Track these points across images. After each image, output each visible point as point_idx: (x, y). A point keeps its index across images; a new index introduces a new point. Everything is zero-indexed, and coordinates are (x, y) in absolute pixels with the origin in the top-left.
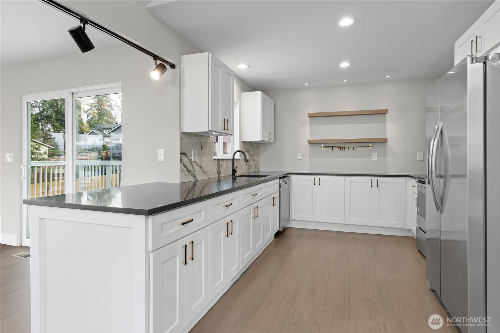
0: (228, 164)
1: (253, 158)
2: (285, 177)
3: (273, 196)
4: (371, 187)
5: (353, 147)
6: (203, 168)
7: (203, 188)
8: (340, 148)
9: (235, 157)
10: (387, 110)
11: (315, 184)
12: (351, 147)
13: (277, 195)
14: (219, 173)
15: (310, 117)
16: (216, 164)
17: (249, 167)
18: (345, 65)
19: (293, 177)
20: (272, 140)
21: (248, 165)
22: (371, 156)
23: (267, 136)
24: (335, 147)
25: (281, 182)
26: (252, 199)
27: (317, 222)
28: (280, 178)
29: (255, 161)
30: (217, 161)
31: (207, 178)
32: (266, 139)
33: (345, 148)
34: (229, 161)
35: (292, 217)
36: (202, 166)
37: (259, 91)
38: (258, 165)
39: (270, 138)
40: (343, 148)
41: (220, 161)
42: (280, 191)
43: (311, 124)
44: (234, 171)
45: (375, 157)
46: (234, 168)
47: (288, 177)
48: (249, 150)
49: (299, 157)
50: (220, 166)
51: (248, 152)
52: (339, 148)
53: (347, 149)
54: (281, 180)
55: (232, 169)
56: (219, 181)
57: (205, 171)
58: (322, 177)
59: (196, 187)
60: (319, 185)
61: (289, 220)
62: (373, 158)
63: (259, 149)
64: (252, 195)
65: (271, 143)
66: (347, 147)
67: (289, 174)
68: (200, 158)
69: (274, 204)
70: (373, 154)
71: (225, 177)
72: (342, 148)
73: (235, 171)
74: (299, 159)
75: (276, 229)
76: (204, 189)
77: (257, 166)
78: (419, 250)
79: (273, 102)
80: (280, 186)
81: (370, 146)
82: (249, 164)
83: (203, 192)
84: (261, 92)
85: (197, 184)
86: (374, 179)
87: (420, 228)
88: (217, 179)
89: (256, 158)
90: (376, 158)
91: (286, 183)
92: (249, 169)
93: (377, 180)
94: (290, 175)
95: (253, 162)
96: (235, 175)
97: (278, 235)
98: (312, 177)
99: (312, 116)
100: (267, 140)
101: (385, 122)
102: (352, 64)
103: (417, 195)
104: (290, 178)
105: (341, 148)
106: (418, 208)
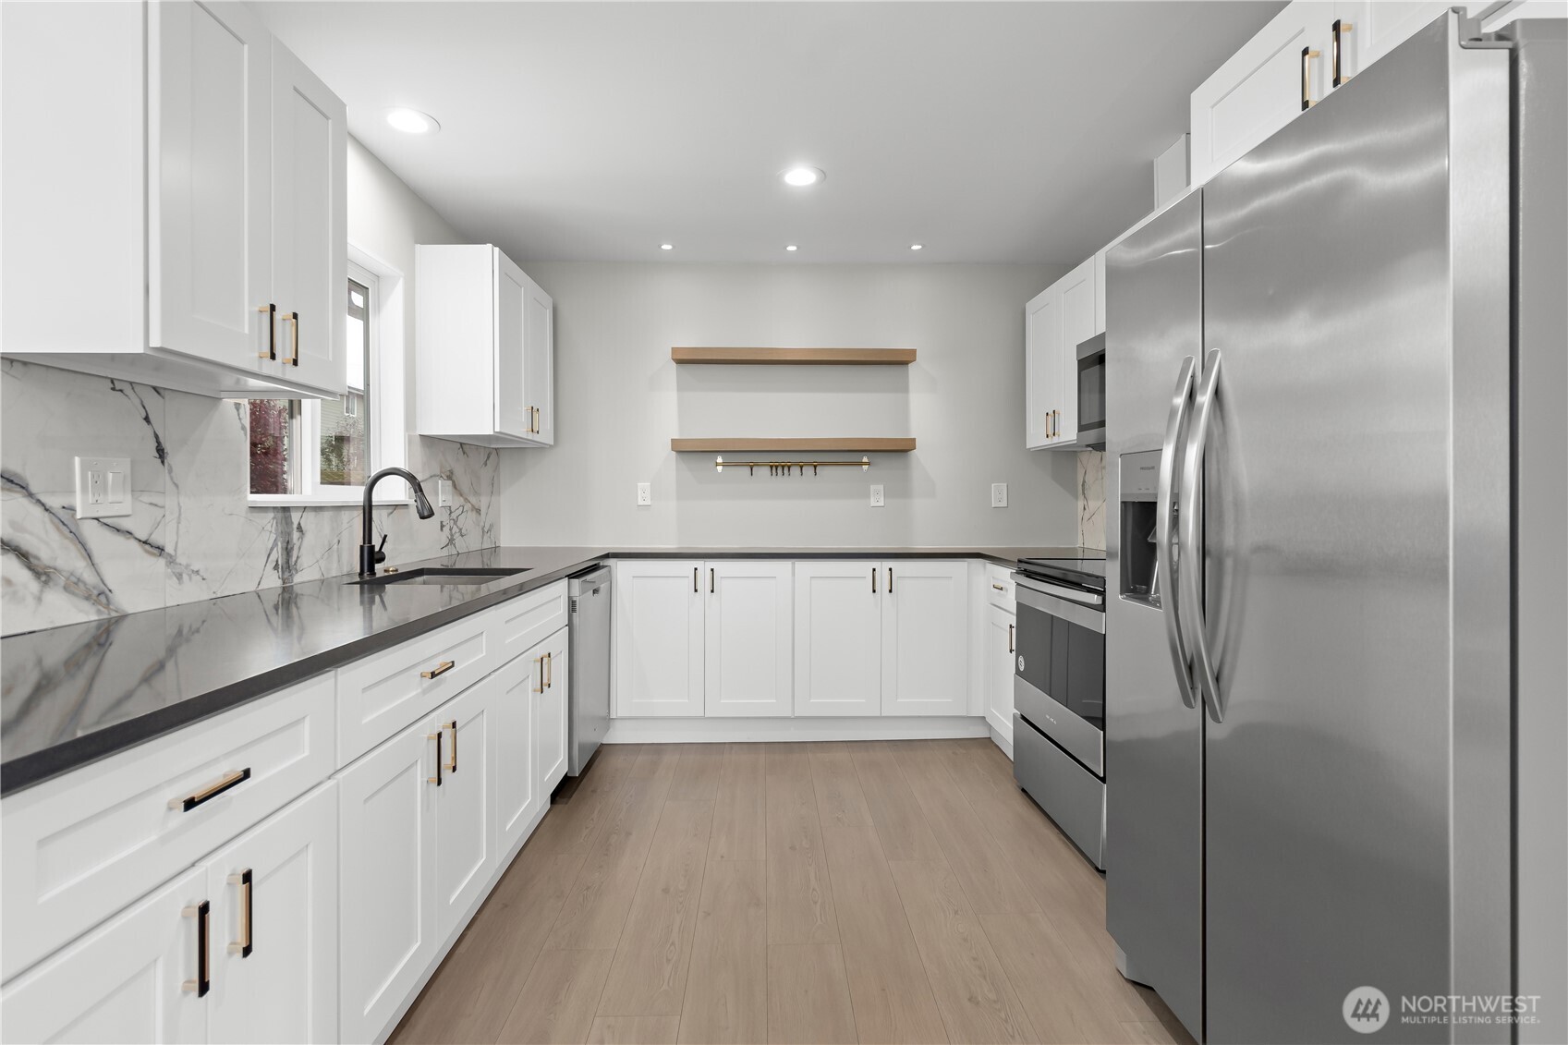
0: (345, 525)
1: (473, 500)
2: (594, 568)
3: (540, 651)
4: (874, 591)
5: (815, 467)
6: (169, 549)
7: (171, 651)
8: (774, 469)
9: (376, 499)
10: (913, 352)
11: (696, 591)
12: (808, 464)
13: (559, 645)
14: (287, 566)
15: (679, 362)
16: (268, 527)
17: (452, 535)
18: (801, 177)
19: (621, 568)
20: (546, 436)
21: (446, 529)
22: (868, 496)
23: (524, 417)
24: (757, 464)
25: (576, 591)
26: (425, 692)
27: (704, 718)
28: (571, 576)
29: (478, 511)
30: (271, 515)
31: (206, 596)
32: (520, 430)
33: (789, 467)
34: (345, 515)
35: (620, 708)
36: (166, 538)
37: (490, 245)
38: (491, 526)
39: (536, 429)
40: (783, 467)
41: (295, 517)
42: (570, 625)
43: (680, 388)
44: (371, 556)
45: (877, 499)
46: (370, 541)
47: (604, 567)
48: (451, 472)
49: (643, 493)
50: (296, 535)
51: (449, 478)
52: (771, 467)
53: (796, 470)
54: (576, 582)
55: (362, 547)
56: (287, 600)
57: (187, 566)
58: (721, 566)
59: (113, 653)
60: (712, 591)
61: (607, 721)
62: (872, 499)
63: (497, 468)
64: (422, 676)
65: (541, 448)
66: (796, 464)
67: (607, 556)
68: (146, 498)
69: (545, 681)
70: (873, 487)
71: (323, 581)
72: (780, 470)
73: (376, 557)
74: (641, 502)
75: (558, 769)
76: (182, 651)
77: (486, 531)
78: (1023, 790)
79: (548, 301)
80: (572, 606)
81: (865, 463)
82: (455, 522)
83: (170, 666)
84: (497, 249)
85: (122, 636)
86: (883, 566)
87: (1023, 718)
88: (274, 598)
89: (483, 502)
90: (882, 499)
91: (595, 591)
92: (451, 541)
93: (890, 569)
94: (611, 562)
95: (472, 515)
96: (375, 574)
97: (565, 790)
98: (687, 566)
99: (686, 360)
100: (525, 436)
101: (905, 389)
102: (823, 174)
103: (1015, 617)
104: (610, 572)
105: (777, 467)
106: (1021, 659)
